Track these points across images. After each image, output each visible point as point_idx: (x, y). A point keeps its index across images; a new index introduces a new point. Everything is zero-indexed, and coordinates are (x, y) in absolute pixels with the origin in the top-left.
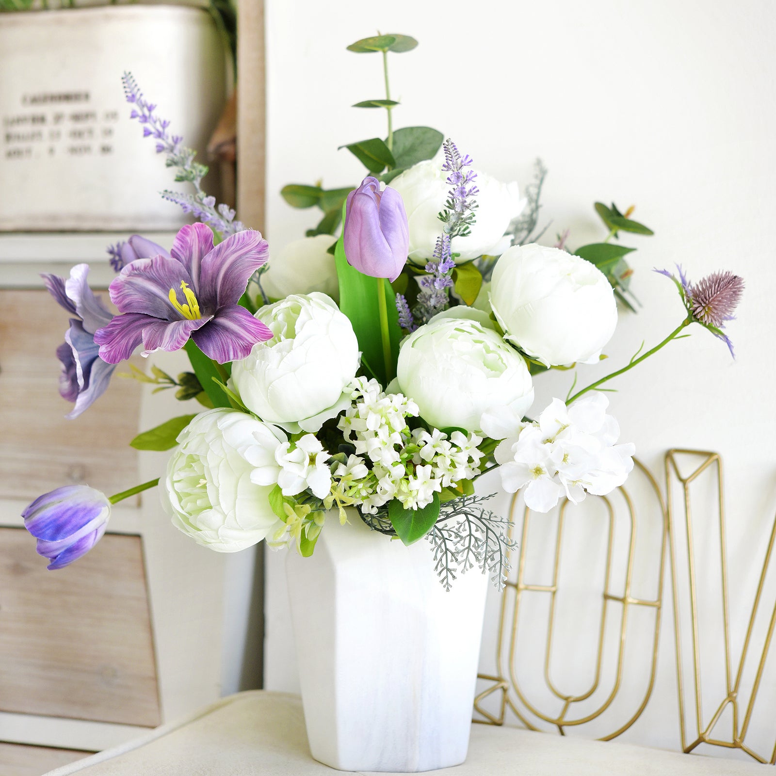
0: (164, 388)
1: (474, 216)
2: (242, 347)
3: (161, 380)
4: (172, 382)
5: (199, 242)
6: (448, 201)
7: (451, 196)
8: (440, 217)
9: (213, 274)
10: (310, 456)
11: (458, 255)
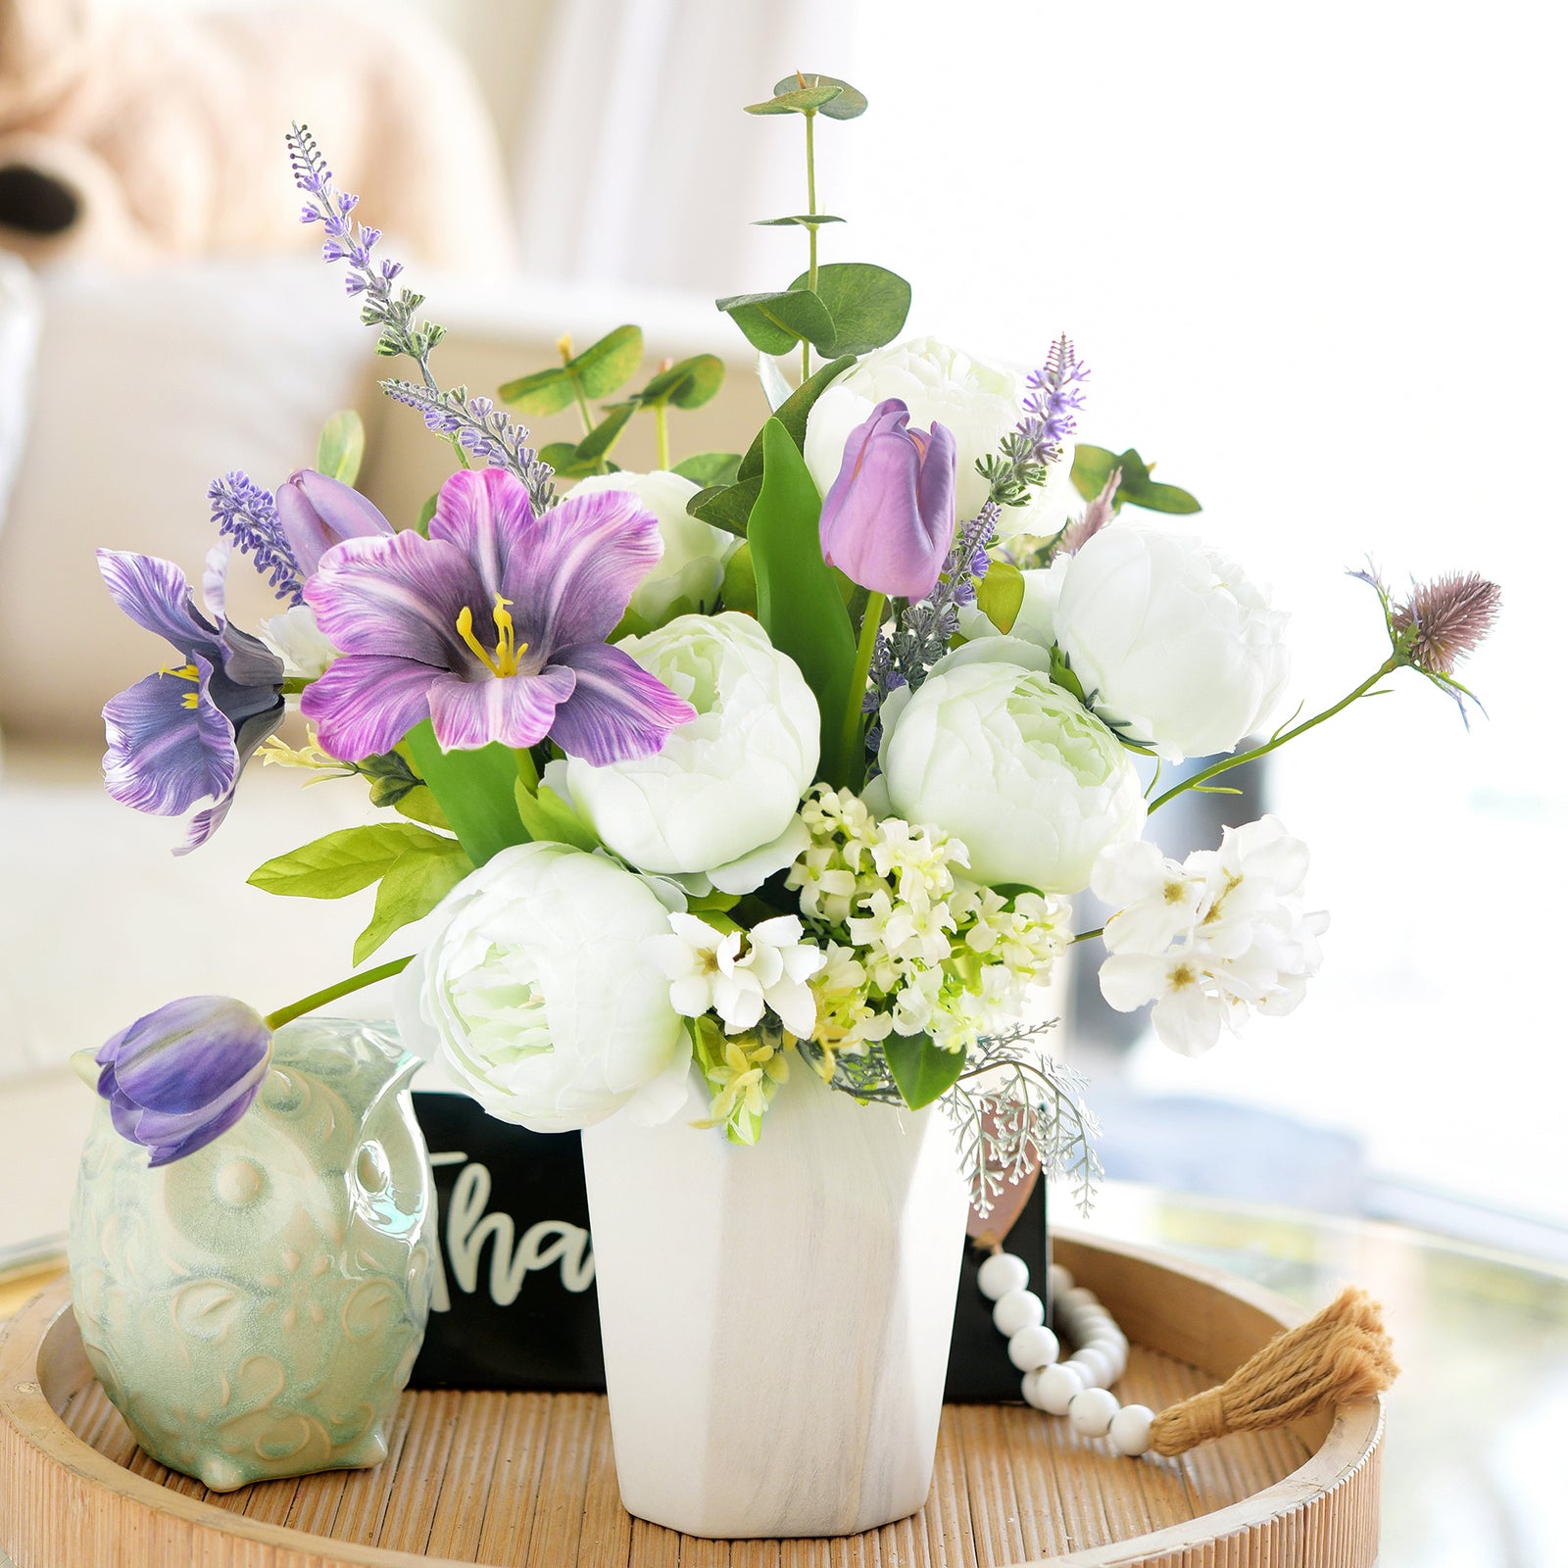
0: (329, 779)
2: (636, 733)
5: (491, 504)
7: (1019, 432)
8: (978, 468)
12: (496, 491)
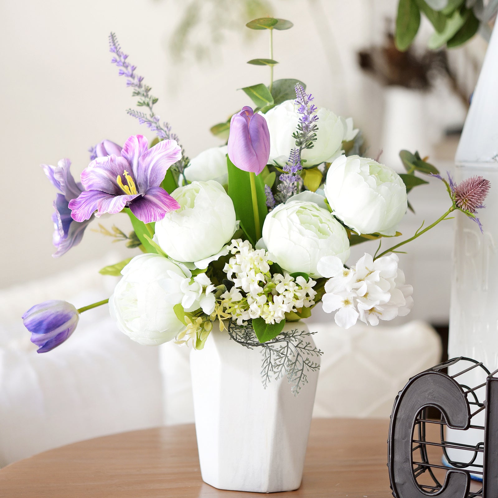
0: (119, 240)
1: (316, 135)
2: (160, 214)
3: (118, 235)
4: (125, 236)
5: (139, 146)
6: (299, 125)
7: (300, 121)
8: (293, 135)
9: (146, 167)
10: (203, 287)
11: (305, 161)
12: (141, 142)
